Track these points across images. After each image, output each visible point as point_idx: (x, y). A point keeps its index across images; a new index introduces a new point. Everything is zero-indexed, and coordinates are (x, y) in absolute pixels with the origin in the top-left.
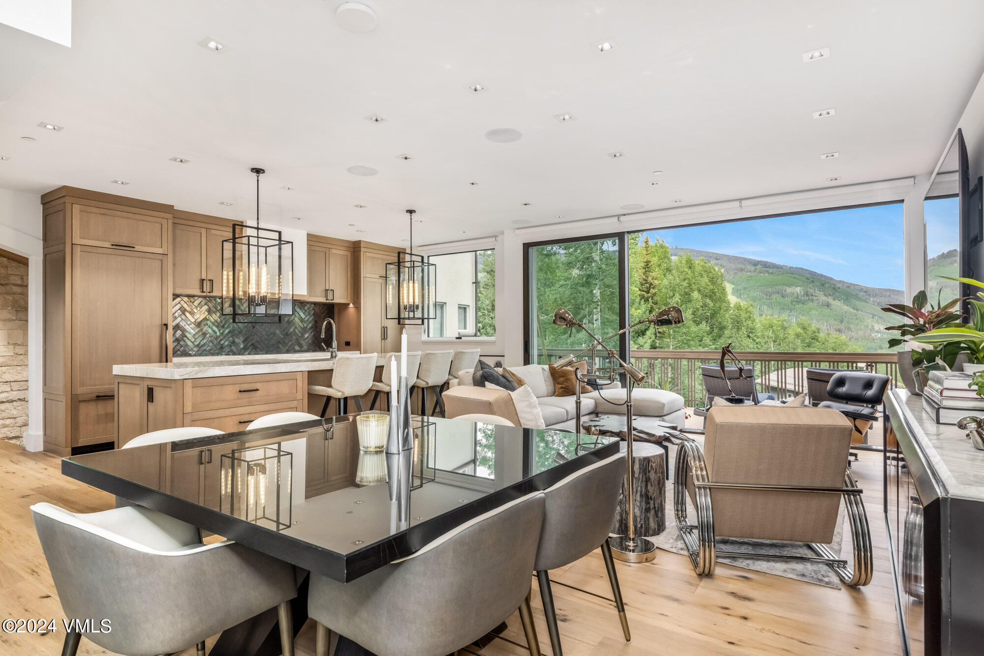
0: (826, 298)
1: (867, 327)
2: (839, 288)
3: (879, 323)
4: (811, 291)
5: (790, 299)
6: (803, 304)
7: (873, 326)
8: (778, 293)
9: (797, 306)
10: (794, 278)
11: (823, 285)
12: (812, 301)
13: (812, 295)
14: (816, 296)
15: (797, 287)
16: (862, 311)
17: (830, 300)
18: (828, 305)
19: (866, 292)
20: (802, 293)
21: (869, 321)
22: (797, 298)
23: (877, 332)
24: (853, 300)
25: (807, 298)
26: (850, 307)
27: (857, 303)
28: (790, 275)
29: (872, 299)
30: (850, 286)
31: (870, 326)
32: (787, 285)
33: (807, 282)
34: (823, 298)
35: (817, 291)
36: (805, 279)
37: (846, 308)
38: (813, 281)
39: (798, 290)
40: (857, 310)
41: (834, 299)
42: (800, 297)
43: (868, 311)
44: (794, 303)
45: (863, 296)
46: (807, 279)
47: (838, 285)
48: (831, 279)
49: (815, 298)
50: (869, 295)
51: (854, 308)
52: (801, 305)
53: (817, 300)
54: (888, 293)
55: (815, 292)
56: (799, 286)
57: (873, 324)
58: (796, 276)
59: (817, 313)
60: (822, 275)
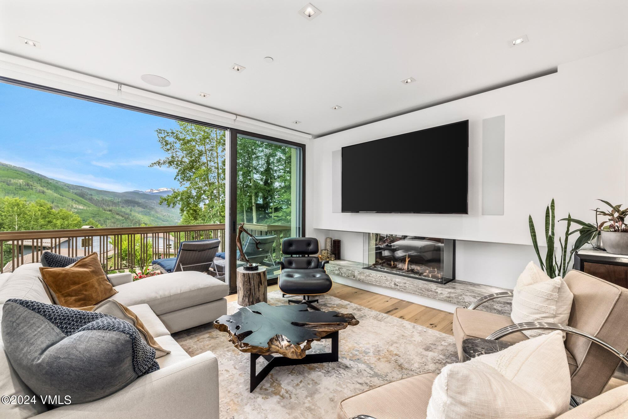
0: (42, 188)
1: (69, 206)
2: (51, 183)
3: (76, 204)
4: (31, 183)
5: (14, 187)
6: (25, 190)
7: (72, 205)
8: (4, 182)
9: (20, 192)
10: (18, 174)
11: (40, 180)
12: (32, 189)
13: (32, 186)
14: (34, 186)
15: (20, 179)
16: (65, 197)
17: (45, 189)
18: (43, 192)
19: (68, 187)
20: (24, 184)
21: (70, 202)
22: (20, 186)
23: (75, 208)
24: (60, 191)
25: (28, 187)
26: (58, 194)
27: (63, 192)
28: (14, 171)
29: (71, 191)
30: (58, 182)
31: (71, 206)
32: (12, 178)
33: (27, 177)
34: (39, 188)
35: (35, 183)
36: (26, 175)
37: (55, 195)
38: (32, 177)
39: (21, 181)
40: (63, 196)
41: (48, 189)
42: (22, 186)
43: (69, 197)
44: (17, 190)
45: (66, 189)
46: (28, 175)
47: (50, 181)
48: (45, 177)
49: (34, 188)
50: (70, 188)
51: (60, 195)
52: (23, 191)
53: (36, 189)
54: (81, 188)
55: (34, 184)
56: (21, 179)
57: (72, 204)
58: (19, 173)
59: (35, 197)
60: (39, 174)
